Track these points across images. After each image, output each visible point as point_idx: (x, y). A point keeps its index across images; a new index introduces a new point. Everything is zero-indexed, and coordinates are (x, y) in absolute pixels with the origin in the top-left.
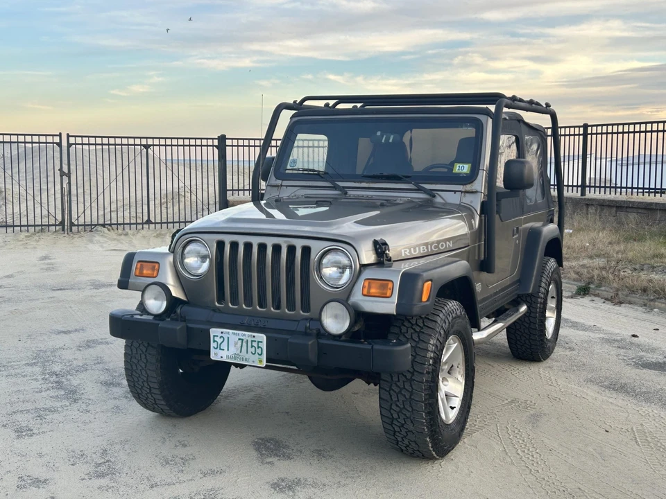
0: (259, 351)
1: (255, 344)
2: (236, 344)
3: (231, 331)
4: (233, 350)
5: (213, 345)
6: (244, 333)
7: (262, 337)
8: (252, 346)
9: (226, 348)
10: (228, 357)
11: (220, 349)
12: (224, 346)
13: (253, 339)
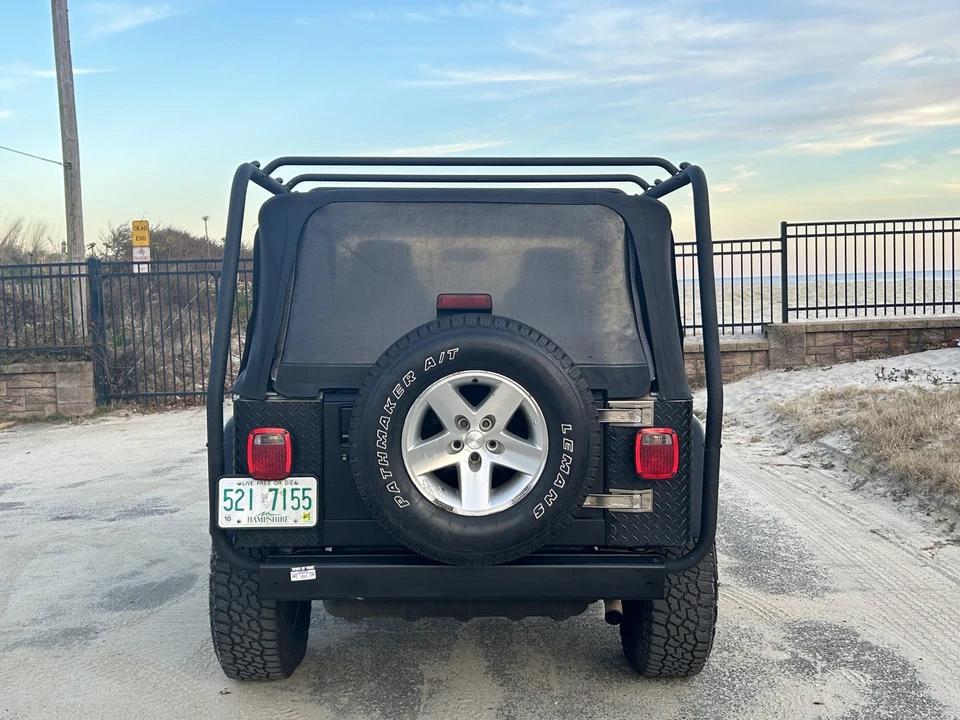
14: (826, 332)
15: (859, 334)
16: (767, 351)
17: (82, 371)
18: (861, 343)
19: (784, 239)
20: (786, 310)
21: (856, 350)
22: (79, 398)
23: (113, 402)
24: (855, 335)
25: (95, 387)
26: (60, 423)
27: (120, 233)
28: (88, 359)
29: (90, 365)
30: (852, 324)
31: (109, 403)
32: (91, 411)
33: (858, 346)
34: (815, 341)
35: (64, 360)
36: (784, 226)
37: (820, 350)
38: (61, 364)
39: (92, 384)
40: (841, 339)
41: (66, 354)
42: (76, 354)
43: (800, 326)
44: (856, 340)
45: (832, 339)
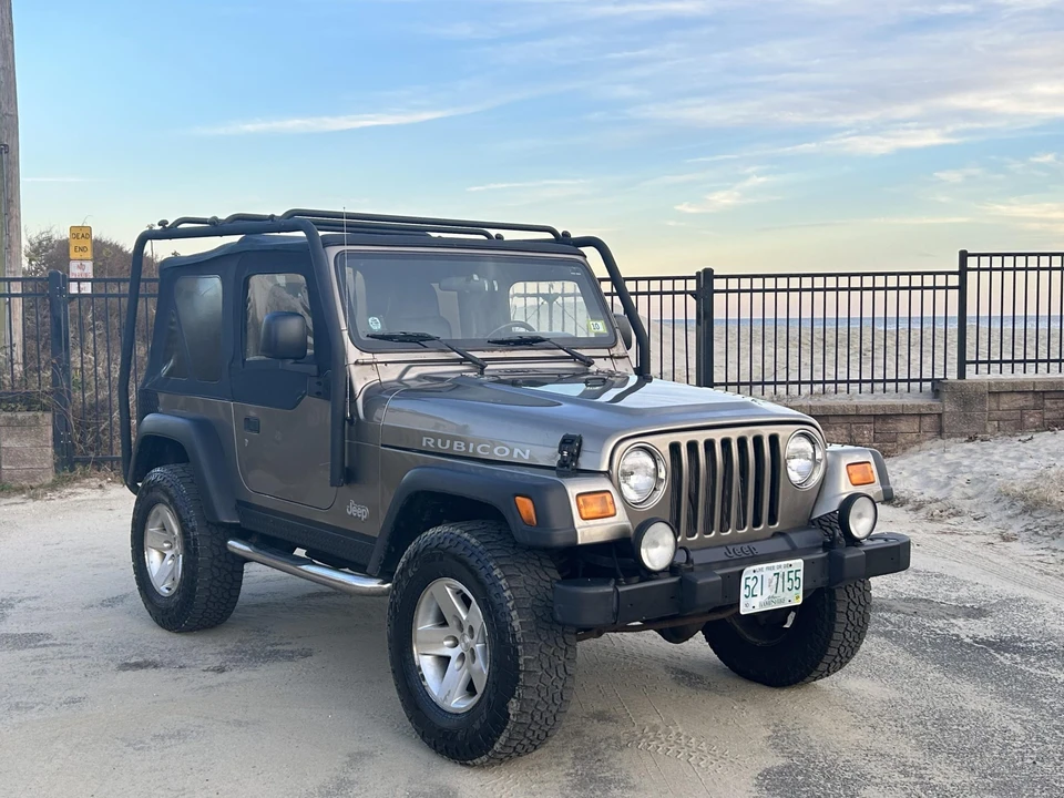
0: (796, 584)
1: (792, 576)
2: (771, 581)
3: (765, 566)
4: (768, 592)
5: (744, 592)
6: (779, 563)
7: (798, 563)
8: (789, 579)
9: (759, 594)
10: (761, 605)
11: (753, 596)
12: (757, 591)
13: (790, 569)
14: (1012, 392)
15: (1053, 395)
16: (940, 415)
17: (37, 424)
18: (1055, 406)
19: (963, 272)
20: (962, 363)
21: (1048, 415)
22: (32, 461)
23: (79, 468)
24: (1047, 396)
25: (54, 446)
26: (8, 496)
27: (40, 243)
28: (45, 409)
29: (48, 417)
30: (1044, 383)
31: (72, 469)
32: (49, 479)
33: (1050, 410)
34: (998, 403)
35: (13, 410)
36: (964, 256)
37: (1004, 415)
38: (9, 414)
39: (50, 443)
40: (1030, 401)
41: (14, 401)
42: (30, 402)
43: (981, 384)
44: (1048, 403)
45: (1020, 401)
